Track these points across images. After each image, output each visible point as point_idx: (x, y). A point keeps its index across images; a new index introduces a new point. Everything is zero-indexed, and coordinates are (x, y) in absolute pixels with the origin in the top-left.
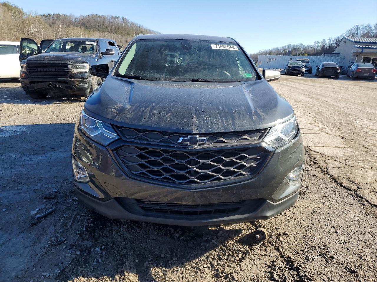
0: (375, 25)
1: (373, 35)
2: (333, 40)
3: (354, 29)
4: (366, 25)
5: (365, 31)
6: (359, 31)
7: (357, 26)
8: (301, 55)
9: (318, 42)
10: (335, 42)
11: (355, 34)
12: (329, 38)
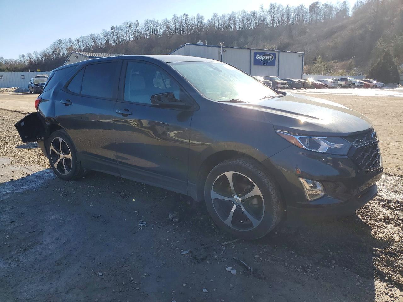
0: (76, 39)
1: (77, 49)
2: (39, 54)
3: (57, 43)
4: (68, 40)
5: (69, 45)
6: (63, 46)
7: (60, 40)
8: (7, 70)
9: (23, 56)
10: (42, 56)
11: (60, 49)
12: (35, 52)
